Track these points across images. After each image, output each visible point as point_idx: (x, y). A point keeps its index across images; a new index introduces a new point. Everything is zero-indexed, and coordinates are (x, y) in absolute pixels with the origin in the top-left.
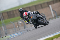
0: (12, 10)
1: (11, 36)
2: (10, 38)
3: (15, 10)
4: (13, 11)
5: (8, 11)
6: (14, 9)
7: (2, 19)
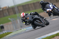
0: (27, 3)
1: (26, 29)
2: (25, 31)
3: (31, 4)
4: (28, 5)
5: (24, 4)
6: (29, 3)
7: (18, 13)
